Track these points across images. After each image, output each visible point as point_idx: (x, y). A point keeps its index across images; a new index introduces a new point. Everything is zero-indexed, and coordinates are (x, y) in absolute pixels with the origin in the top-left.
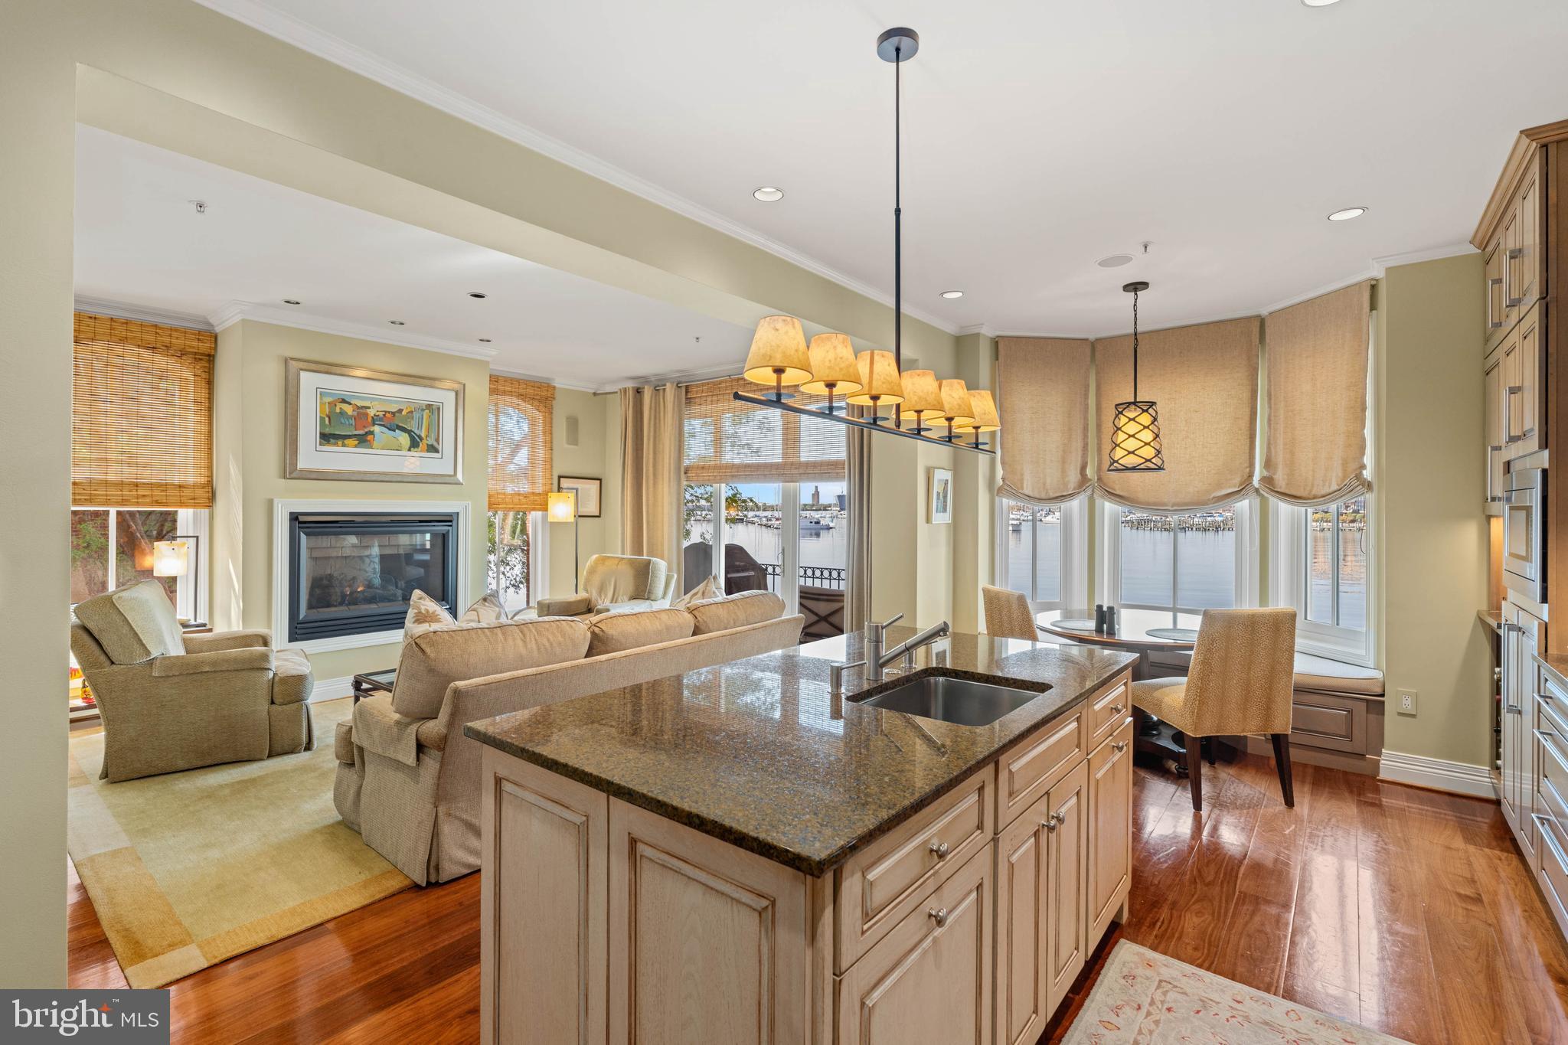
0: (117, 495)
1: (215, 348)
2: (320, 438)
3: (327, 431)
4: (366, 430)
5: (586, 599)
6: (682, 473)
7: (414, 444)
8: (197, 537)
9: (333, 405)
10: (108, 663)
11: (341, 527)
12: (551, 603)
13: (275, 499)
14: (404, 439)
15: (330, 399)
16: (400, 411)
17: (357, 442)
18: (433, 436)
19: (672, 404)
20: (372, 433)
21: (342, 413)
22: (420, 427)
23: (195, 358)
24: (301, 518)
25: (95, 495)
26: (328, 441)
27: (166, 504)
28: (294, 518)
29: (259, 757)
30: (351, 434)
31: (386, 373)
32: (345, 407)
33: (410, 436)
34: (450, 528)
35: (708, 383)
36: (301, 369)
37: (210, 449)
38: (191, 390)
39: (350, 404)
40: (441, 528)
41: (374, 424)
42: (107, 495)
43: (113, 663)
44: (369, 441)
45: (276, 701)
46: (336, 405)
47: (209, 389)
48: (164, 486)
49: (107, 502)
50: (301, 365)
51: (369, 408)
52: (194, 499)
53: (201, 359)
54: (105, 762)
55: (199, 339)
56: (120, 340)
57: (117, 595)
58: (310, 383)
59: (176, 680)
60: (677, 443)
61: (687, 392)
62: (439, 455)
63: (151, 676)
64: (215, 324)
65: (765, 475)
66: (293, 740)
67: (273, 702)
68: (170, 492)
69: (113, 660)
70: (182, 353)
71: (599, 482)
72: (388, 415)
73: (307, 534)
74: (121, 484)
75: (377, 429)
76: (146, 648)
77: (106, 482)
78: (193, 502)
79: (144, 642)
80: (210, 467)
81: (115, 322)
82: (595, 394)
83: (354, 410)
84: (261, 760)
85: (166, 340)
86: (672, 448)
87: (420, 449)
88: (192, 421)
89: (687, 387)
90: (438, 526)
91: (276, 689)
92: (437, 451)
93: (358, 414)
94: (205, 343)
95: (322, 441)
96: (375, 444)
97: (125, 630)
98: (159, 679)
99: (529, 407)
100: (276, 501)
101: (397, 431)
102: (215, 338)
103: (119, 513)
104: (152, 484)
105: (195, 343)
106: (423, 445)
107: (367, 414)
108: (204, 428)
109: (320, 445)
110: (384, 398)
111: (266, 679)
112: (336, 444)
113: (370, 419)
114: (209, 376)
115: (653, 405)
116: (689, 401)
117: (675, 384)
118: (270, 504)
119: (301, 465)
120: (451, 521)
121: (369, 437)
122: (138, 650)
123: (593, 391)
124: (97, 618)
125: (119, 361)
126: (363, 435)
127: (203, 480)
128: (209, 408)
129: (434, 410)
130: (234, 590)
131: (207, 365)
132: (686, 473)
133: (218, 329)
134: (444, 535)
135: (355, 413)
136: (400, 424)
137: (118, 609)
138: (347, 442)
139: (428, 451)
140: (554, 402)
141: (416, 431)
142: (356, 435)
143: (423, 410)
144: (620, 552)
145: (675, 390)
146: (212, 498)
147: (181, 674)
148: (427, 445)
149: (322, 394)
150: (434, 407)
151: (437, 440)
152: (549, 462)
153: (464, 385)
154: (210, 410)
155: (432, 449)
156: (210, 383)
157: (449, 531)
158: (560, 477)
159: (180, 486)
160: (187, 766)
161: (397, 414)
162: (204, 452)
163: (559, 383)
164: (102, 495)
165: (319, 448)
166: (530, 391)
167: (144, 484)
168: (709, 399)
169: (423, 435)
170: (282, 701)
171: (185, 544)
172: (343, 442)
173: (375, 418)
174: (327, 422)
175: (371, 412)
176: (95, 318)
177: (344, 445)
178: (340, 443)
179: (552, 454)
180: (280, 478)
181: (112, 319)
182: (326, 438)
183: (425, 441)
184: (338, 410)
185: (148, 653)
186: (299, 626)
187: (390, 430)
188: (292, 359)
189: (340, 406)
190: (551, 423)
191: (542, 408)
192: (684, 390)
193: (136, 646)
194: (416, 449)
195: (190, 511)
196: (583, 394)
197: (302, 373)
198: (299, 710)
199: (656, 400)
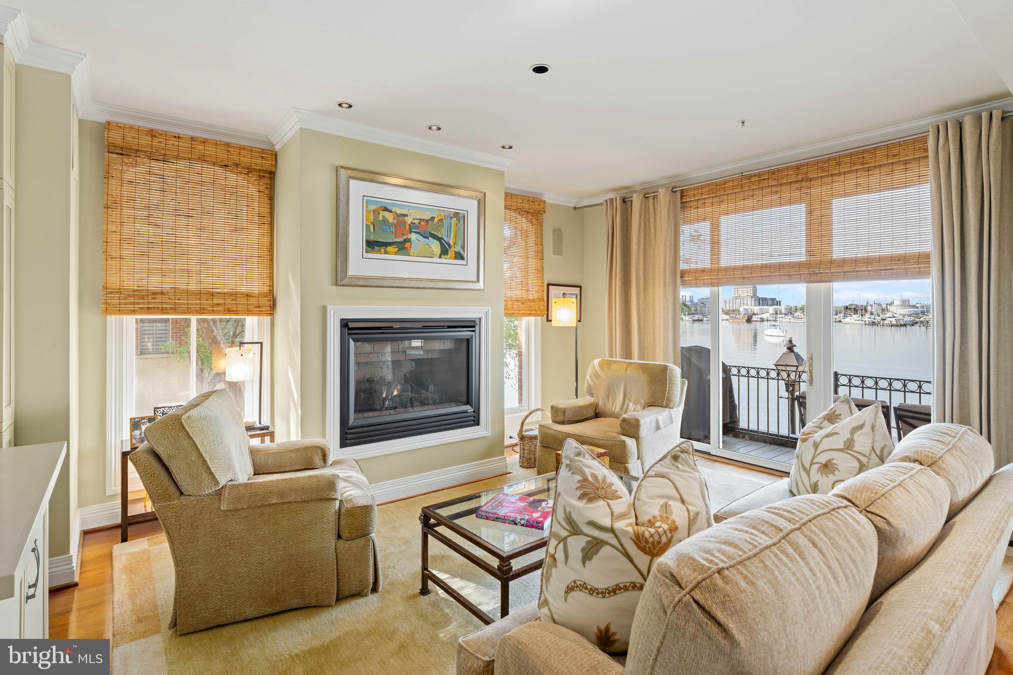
0: (196, 304)
1: (276, 165)
2: (366, 245)
3: (372, 238)
4: (405, 237)
5: (594, 403)
6: (679, 276)
7: (444, 252)
8: (261, 343)
9: (376, 212)
10: (177, 494)
11: (383, 333)
12: (566, 408)
13: (328, 306)
14: (436, 246)
15: (374, 207)
16: (433, 219)
17: (397, 249)
18: (460, 243)
19: (666, 209)
20: (409, 240)
21: (385, 221)
22: (448, 236)
23: (260, 176)
24: (351, 325)
25: (179, 304)
26: (373, 248)
27: (236, 312)
28: (345, 324)
29: (326, 603)
30: (391, 241)
31: (421, 181)
32: (387, 214)
33: (441, 244)
34: (473, 333)
35: (709, 185)
36: (350, 177)
37: (272, 260)
38: (256, 205)
39: (391, 211)
40: (465, 333)
41: (411, 232)
42: (188, 304)
43: (182, 493)
44: (407, 248)
45: (343, 535)
46: (379, 213)
47: (271, 204)
48: (234, 295)
49: (188, 311)
50: (350, 173)
51: (406, 215)
52: (259, 307)
53: (264, 177)
54: (174, 609)
55: (262, 157)
56: (199, 158)
57: (187, 415)
58: (358, 189)
59: (244, 513)
60: (673, 247)
61: (682, 197)
62: (464, 262)
63: (219, 509)
64: (275, 143)
65: (790, 276)
66: (360, 581)
67: (339, 537)
68: (239, 301)
69: (183, 491)
70: (249, 171)
71: (579, 289)
72: (422, 223)
73: (355, 340)
74: (199, 294)
75: (413, 237)
76: (214, 477)
77: (188, 291)
78: (256, 310)
79: (213, 470)
80: (271, 277)
81: (195, 141)
82: (575, 208)
83: (394, 218)
84: (329, 606)
85: (236, 158)
86: (668, 254)
87: (449, 256)
88: (255, 235)
89: (682, 191)
90: (463, 331)
91: (343, 522)
92: (463, 258)
93: (397, 222)
94: (268, 160)
95: (368, 248)
96: (412, 251)
97: (194, 457)
98: (228, 514)
99: (524, 220)
100: (329, 307)
101: (430, 238)
102: (275, 156)
103: (198, 321)
104: (224, 294)
105: (259, 161)
106: (451, 253)
107: (405, 222)
108: (267, 240)
109: (366, 252)
110: (418, 207)
111: (332, 510)
112: (379, 252)
113: (407, 227)
114: (271, 192)
115: (643, 212)
116: (684, 205)
117: (670, 189)
118: (324, 309)
119: (351, 272)
120: (474, 327)
121: (407, 245)
122: (207, 480)
123: (573, 205)
124: (166, 442)
125: (197, 178)
126: (401, 242)
127: (266, 289)
128: (270, 221)
129: (459, 217)
130: (294, 398)
131: (269, 182)
132: (681, 277)
133: (277, 148)
134: (468, 340)
135: (395, 221)
136: (433, 232)
137: (186, 431)
138: (390, 249)
139: (456, 258)
140: (544, 214)
141: (446, 239)
142: (395, 242)
143: (451, 218)
144: (614, 356)
145: (670, 195)
146: (273, 306)
147: (249, 507)
148: (455, 252)
149: (367, 201)
150: (460, 215)
151: (463, 248)
152: (540, 270)
153: (485, 194)
154: (271, 223)
155: (459, 256)
156: (271, 199)
157: (472, 335)
158: (549, 285)
159: (247, 296)
160: (255, 614)
161: (430, 222)
162: (267, 263)
163: (549, 198)
164: (184, 304)
165: (365, 255)
166: (526, 205)
167: (218, 293)
168: (710, 200)
169: (452, 243)
170: (348, 535)
171: (251, 350)
172: (385, 250)
173: (412, 225)
174: (372, 230)
175: (409, 220)
176: (179, 137)
177: (386, 253)
178: (383, 250)
179: (543, 263)
180: (333, 285)
181: (192, 138)
182: (372, 245)
183: (453, 249)
184: (381, 218)
185: (217, 482)
186: (348, 431)
187: (424, 237)
188: (342, 167)
189: (383, 213)
190: (542, 235)
191: (535, 221)
192: (679, 194)
193: (205, 475)
194: (445, 256)
195: (256, 318)
196: (566, 208)
197: (352, 182)
198: (366, 546)
199: (645, 207)
